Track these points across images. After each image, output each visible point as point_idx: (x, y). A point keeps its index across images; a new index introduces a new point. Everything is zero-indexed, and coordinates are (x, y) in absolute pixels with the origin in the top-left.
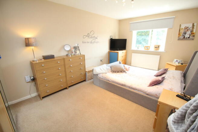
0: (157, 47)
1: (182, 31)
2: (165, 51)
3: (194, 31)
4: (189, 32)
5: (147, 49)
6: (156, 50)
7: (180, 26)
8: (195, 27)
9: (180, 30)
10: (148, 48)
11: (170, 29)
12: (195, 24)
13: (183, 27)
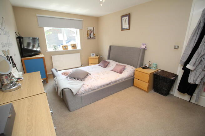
0: (74, 46)
1: (89, 32)
2: (81, 48)
3: (95, 33)
4: (92, 34)
5: (66, 49)
6: (74, 49)
7: (87, 28)
8: (94, 30)
9: (87, 31)
10: (66, 47)
11: (81, 30)
12: (94, 28)
13: (89, 29)
